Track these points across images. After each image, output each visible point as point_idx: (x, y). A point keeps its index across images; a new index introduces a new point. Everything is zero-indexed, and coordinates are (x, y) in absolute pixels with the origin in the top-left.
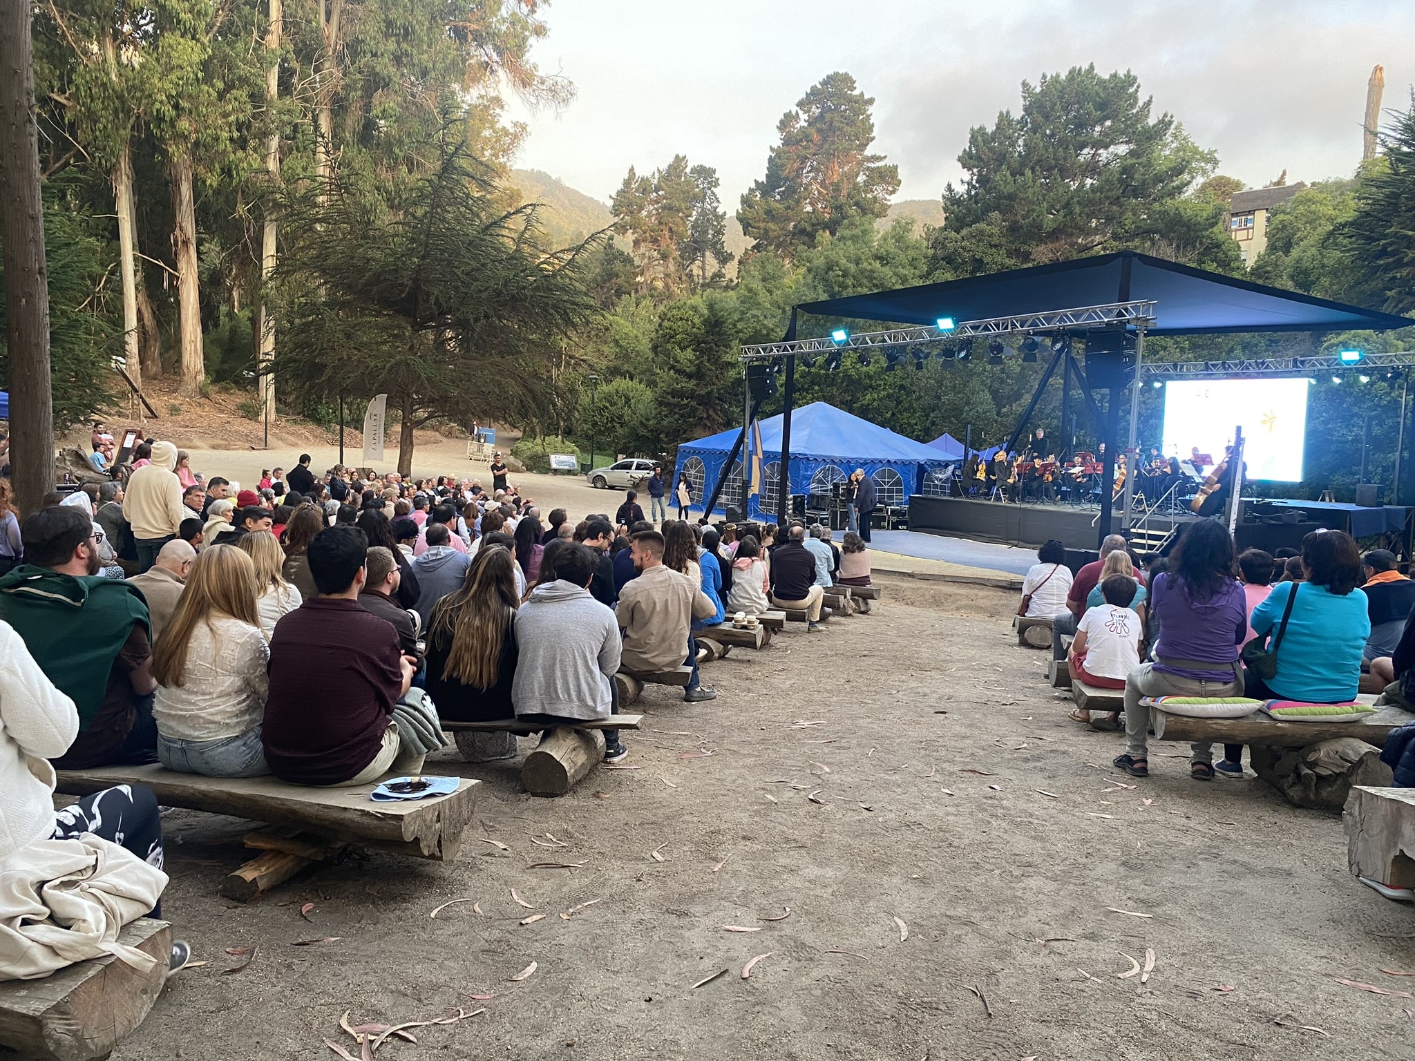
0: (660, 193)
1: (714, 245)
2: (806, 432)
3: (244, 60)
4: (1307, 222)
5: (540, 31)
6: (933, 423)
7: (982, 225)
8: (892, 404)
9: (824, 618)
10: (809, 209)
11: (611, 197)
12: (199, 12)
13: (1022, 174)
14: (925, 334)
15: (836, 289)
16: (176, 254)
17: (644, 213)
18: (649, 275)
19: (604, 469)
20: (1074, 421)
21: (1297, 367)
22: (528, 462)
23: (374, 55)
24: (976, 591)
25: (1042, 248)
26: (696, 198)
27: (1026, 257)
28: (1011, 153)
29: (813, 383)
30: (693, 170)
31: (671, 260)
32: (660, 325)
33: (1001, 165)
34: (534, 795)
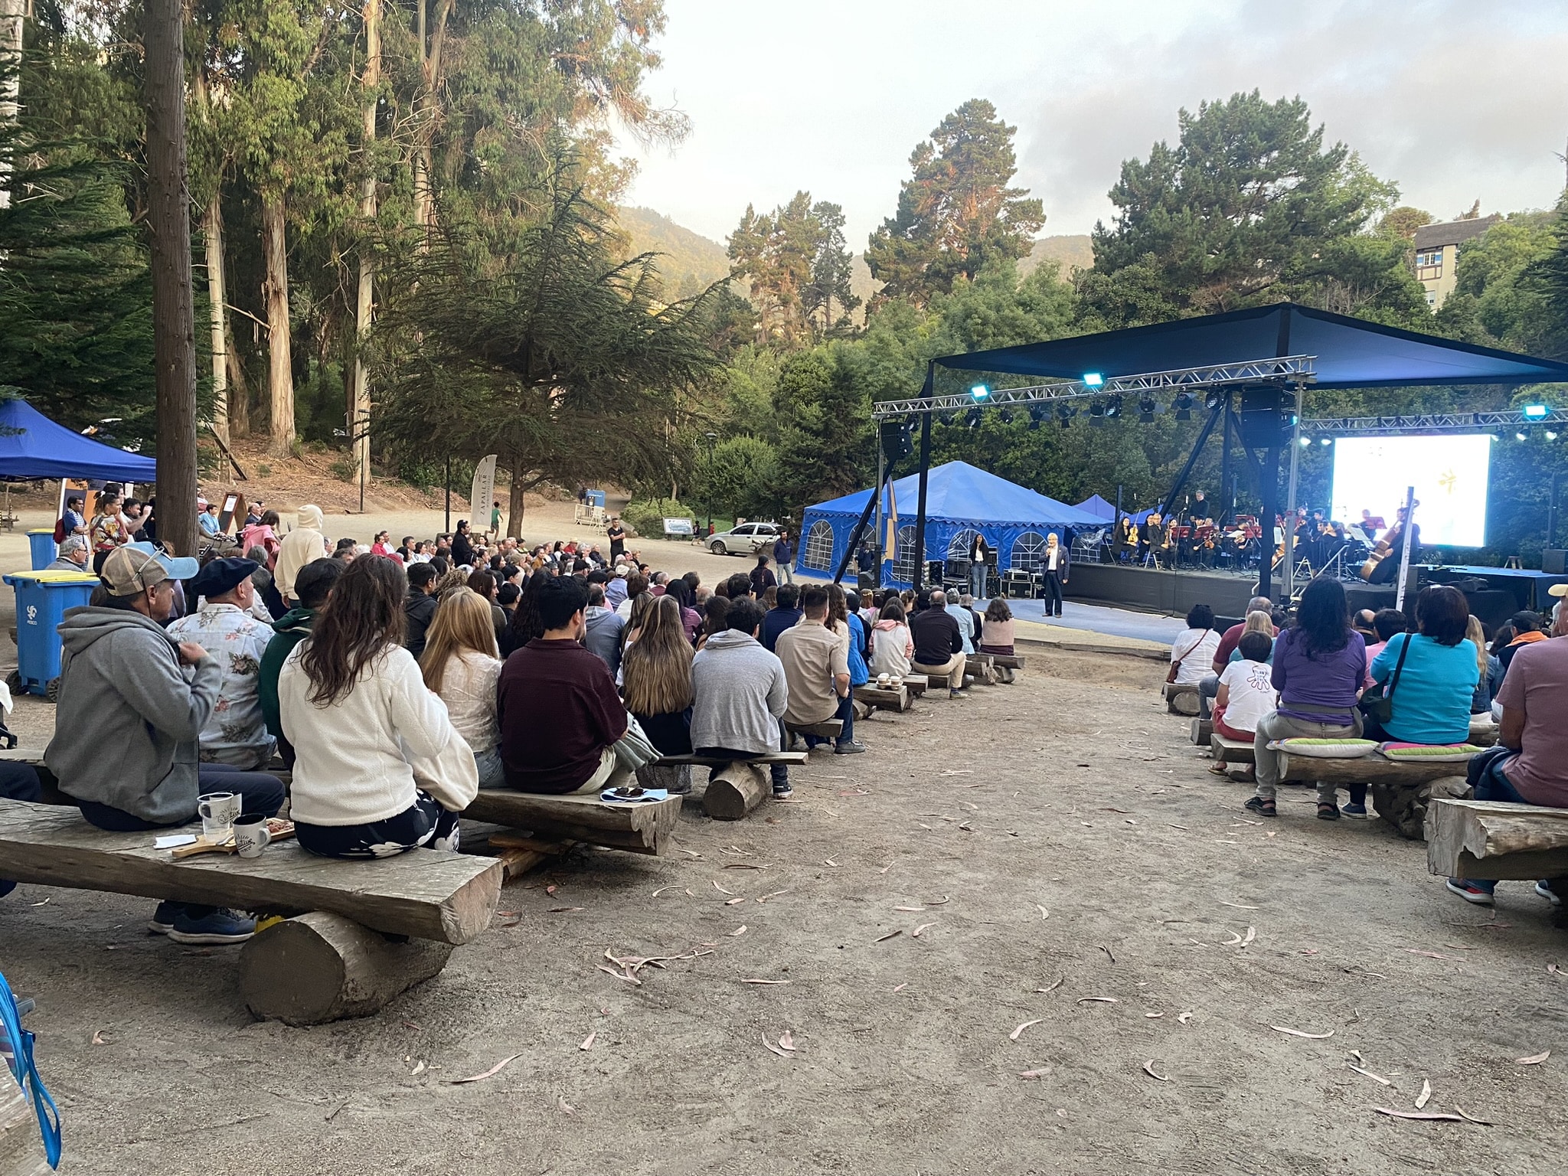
0: (781, 233)
1: (839, 289)
2: (944, 493)
3: (340, 100)
4: (1501, 259)
5: (653, 61)
6: (1082, 483)
7: (1135, 268)
8: (1036, 463)
9: (965, 686)
10: (944, 248)
11: (727, 238)
12: (295, 50)
13: (1180, 211)
14: (1071, 390)
15: (975, 338)
16: (266, 305)
17: (763, 256)
18: (769, 321)
19: (723, 534)
20: (1235, 481)
21: (1478, 422)
22: (639, 526)
23: (478, 91)
24: (1126, 663)
25: (1202, 291)
26: (819, 238)
27: (1184, 301)
28: (1167, 188)
29: (950, 440)
30: (817, 208)
31: (792, 305)
32: (782, 378)
33: (1156, 201)
34: (715, 818)
